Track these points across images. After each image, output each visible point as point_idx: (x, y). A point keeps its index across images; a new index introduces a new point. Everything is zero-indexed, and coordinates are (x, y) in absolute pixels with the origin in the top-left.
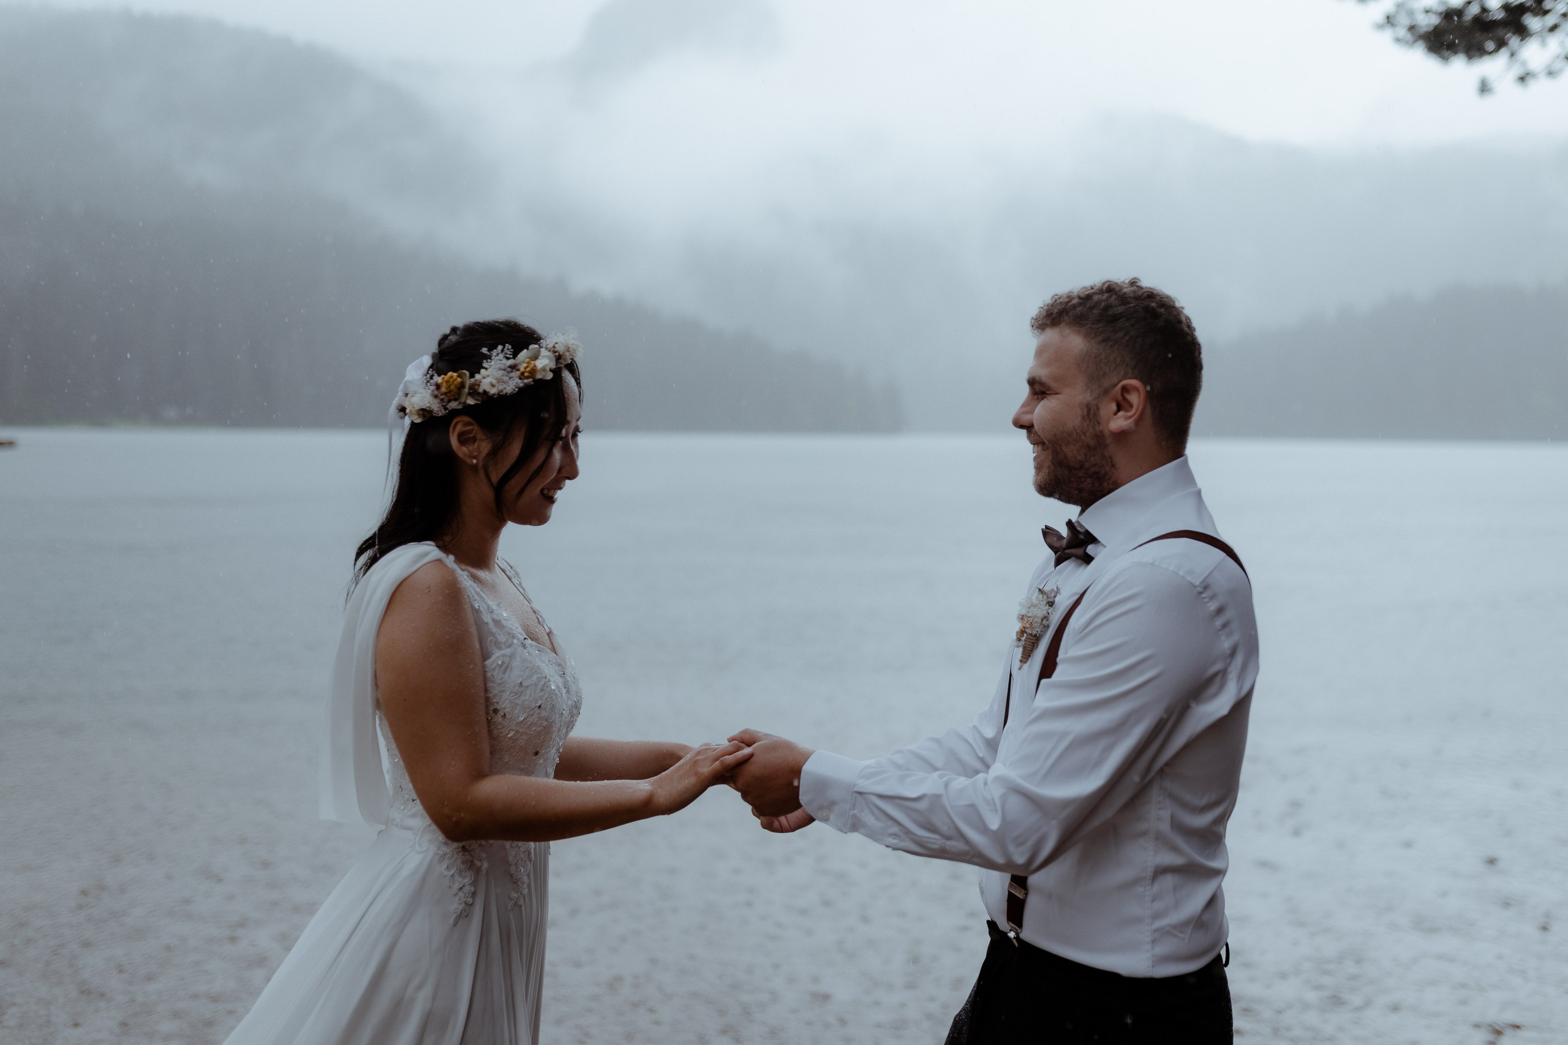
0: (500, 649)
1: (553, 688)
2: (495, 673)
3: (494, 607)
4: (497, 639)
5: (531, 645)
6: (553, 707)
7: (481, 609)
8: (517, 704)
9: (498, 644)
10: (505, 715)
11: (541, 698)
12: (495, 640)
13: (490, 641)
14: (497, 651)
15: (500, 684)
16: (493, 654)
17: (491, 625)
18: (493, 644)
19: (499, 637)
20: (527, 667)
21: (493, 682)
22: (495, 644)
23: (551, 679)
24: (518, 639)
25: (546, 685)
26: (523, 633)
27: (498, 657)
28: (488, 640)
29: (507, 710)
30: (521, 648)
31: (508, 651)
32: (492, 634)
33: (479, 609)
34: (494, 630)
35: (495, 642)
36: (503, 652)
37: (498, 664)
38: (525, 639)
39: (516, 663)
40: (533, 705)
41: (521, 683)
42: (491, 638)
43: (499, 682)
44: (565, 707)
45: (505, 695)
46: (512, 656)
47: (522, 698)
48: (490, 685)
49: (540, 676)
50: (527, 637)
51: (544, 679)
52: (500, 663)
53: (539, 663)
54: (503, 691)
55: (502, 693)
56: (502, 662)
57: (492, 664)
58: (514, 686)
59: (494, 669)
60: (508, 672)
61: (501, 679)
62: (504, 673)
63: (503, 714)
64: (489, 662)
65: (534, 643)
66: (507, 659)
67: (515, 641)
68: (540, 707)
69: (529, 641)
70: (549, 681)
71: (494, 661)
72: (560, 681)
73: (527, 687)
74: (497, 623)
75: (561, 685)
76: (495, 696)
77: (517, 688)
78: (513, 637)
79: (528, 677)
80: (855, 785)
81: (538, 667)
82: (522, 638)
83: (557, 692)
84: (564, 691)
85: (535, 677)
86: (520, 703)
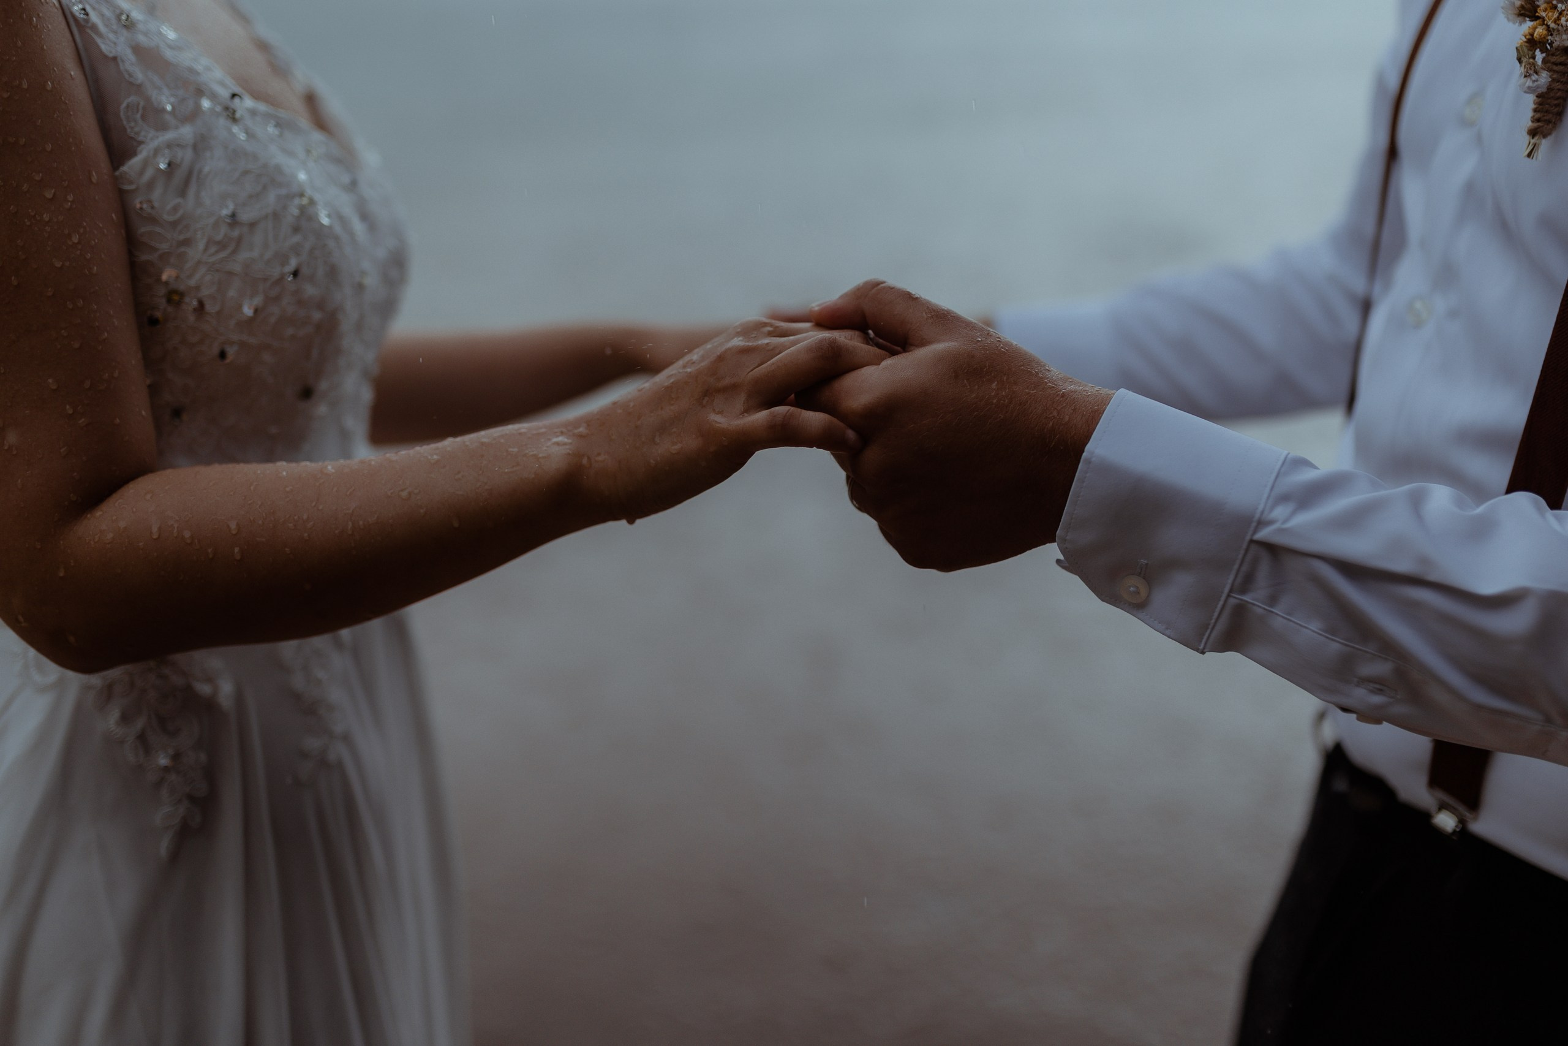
0: (163, 127)
1: (325, 221)
2: (156, 195)
3: (136, 15)
4: (148, 100)
5: (253, 113)
6: (333, 273)
7: (94, 17)
8: (230, 274)
9: (153, 115)
10: (201, 304)
11: (296, 249)
12: (142, 104)
13: (128, 106)
14: (152, 133)
15: (174, 224)
16: (141, 143)
17: (130, 64)
18: (138, 116)
19: (154, 94)
20: (246, 172)
21: (153, 220)
22: (143, 117)
23: (317, 197)
24: (213, 97)
25: (307, 214)
26: (229, 81)
27: (157, 152)
28: (124, 105)
29: (205, 292)
30: (222, 122)
31: (186, 132)
32: (138, 88)
33: (87, 21)
34: (139, 76)
35: (144, 108)
36: (169, 135)
37: (159, 170)
38: (234, 96)
39: (214, 163)
40: (276, 272)
41: (233, 215)
42: (133, 99)
43: (171, 219)
44: (366, 265)
45: (196, 252)
46: (200, 145)
47: (244, 255)
48: (143, 229)
49: (283, 191)
50: (237, 90)
51: (297, 201)
52: (162, 166)
53: (278, 158)
54: (187, 242)
55: (182, 249)
56: (169, 164)
57: (141, 173)
58: (216, 225)
59: (150, 185)
60: (192, 191)
61: (175, 209)
62: (182, 192)
63: (195, 303)
64: (132, 166)
65: (262, 107)
66: (186, 156)
67: (206, 104)
68: (295, 274)
69: (248, 102)
70: (312, 202)
71: (146, 163)
72: (345, 204)
73: (252, 225)
74: (147, 56)
75: (349, 211)
76: (165, 257)
77: (223, 230)
78: (200, 92)
79: (251, 197)
80: (1261, 523)
81: (278, 169)
82: (224, 93)
83: (338, 229)
84: (358, 227)
85: (271, 197)
86: (237, 268)
